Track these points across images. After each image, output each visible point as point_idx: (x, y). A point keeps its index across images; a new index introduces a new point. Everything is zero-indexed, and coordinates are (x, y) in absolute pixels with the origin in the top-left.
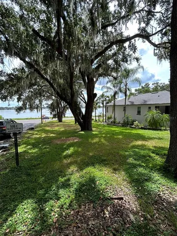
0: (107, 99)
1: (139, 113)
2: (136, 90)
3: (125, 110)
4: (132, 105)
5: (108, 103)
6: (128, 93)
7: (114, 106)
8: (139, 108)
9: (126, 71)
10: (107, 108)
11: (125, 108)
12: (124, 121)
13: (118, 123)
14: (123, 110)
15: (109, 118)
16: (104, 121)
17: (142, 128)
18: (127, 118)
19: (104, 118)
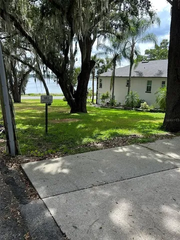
0: (101, 65)
1: (149, 90)
2: (147, 52)
3: (128, 85)
4: (140, 77)
5: (102, 72)
6: (135, 57)
7: (113, 77)
8: (149, 82)
9: (134, 23)
10: (101, 80)
11: (129, 81)
12: (127, 102)
13: (118, 106)
14: (126, 84)
15: (104, 98)
16: (95, 102)
17: (151, 111)
18: (132, 97)
19: (95, 97)
